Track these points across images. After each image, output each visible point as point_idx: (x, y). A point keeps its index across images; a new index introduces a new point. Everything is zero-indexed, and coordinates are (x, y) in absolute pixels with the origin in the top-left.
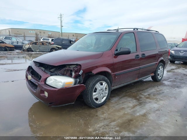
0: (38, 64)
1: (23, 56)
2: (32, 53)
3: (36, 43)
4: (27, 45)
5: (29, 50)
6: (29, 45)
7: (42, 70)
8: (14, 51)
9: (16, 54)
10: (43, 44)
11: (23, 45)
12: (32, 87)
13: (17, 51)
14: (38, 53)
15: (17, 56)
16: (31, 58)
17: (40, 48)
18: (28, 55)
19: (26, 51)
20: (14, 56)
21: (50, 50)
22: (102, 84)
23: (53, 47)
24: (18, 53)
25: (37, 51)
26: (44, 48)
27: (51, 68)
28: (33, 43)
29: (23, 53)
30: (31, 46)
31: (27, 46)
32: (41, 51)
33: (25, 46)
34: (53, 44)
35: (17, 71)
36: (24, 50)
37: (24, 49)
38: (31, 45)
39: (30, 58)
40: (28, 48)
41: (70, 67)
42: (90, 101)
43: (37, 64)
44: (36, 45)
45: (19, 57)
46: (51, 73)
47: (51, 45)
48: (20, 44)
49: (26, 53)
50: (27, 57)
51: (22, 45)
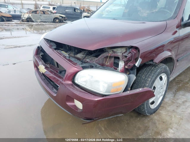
0: (54, 44)
1: (23, 27)
2: (33, 23)
3: (35, 12)
4: (26, 14)
5: (29, 20)
6: (28, 15)
7: (65, 57)
8: (12, 21)
9: (14, 26)
10: (44, 12)
11: (22, 14)
12: (47, 85)
13: (16, 21)
14: (39, 23)
15: (16, 27)
16: (32, 29)
17: (42, 18)
18: (29, 26)
19: (25, 21)
20: (12, 27)
21: (52, 20)
22: (161, 79)
23: (56, 17)
24: (17, 23)
25: (38, 21)
26: (46, 18)
27: (76, 51)
28: (33, 12)
29: (22, 23)
30: (30, 15)
31: (26, 16)
32: (42, 22)
33: (23, 15)
34: (56, 13)
35: (18, 48)
36: (23, 21)
37: (23, 19)
38: (30, 13)
39: (30, 30)
40: (28, 18)
41: (114, 52)
42: (146, 108)
43: (52, 44)
44: (36, 13)
45: (18, 29)
46: (82, 64)
47: (53, 13)
48: (18, 13)
49: (26, 24)
50: (27, 28)
51: (20, 14)
